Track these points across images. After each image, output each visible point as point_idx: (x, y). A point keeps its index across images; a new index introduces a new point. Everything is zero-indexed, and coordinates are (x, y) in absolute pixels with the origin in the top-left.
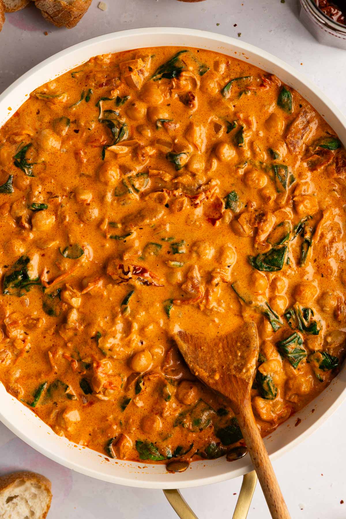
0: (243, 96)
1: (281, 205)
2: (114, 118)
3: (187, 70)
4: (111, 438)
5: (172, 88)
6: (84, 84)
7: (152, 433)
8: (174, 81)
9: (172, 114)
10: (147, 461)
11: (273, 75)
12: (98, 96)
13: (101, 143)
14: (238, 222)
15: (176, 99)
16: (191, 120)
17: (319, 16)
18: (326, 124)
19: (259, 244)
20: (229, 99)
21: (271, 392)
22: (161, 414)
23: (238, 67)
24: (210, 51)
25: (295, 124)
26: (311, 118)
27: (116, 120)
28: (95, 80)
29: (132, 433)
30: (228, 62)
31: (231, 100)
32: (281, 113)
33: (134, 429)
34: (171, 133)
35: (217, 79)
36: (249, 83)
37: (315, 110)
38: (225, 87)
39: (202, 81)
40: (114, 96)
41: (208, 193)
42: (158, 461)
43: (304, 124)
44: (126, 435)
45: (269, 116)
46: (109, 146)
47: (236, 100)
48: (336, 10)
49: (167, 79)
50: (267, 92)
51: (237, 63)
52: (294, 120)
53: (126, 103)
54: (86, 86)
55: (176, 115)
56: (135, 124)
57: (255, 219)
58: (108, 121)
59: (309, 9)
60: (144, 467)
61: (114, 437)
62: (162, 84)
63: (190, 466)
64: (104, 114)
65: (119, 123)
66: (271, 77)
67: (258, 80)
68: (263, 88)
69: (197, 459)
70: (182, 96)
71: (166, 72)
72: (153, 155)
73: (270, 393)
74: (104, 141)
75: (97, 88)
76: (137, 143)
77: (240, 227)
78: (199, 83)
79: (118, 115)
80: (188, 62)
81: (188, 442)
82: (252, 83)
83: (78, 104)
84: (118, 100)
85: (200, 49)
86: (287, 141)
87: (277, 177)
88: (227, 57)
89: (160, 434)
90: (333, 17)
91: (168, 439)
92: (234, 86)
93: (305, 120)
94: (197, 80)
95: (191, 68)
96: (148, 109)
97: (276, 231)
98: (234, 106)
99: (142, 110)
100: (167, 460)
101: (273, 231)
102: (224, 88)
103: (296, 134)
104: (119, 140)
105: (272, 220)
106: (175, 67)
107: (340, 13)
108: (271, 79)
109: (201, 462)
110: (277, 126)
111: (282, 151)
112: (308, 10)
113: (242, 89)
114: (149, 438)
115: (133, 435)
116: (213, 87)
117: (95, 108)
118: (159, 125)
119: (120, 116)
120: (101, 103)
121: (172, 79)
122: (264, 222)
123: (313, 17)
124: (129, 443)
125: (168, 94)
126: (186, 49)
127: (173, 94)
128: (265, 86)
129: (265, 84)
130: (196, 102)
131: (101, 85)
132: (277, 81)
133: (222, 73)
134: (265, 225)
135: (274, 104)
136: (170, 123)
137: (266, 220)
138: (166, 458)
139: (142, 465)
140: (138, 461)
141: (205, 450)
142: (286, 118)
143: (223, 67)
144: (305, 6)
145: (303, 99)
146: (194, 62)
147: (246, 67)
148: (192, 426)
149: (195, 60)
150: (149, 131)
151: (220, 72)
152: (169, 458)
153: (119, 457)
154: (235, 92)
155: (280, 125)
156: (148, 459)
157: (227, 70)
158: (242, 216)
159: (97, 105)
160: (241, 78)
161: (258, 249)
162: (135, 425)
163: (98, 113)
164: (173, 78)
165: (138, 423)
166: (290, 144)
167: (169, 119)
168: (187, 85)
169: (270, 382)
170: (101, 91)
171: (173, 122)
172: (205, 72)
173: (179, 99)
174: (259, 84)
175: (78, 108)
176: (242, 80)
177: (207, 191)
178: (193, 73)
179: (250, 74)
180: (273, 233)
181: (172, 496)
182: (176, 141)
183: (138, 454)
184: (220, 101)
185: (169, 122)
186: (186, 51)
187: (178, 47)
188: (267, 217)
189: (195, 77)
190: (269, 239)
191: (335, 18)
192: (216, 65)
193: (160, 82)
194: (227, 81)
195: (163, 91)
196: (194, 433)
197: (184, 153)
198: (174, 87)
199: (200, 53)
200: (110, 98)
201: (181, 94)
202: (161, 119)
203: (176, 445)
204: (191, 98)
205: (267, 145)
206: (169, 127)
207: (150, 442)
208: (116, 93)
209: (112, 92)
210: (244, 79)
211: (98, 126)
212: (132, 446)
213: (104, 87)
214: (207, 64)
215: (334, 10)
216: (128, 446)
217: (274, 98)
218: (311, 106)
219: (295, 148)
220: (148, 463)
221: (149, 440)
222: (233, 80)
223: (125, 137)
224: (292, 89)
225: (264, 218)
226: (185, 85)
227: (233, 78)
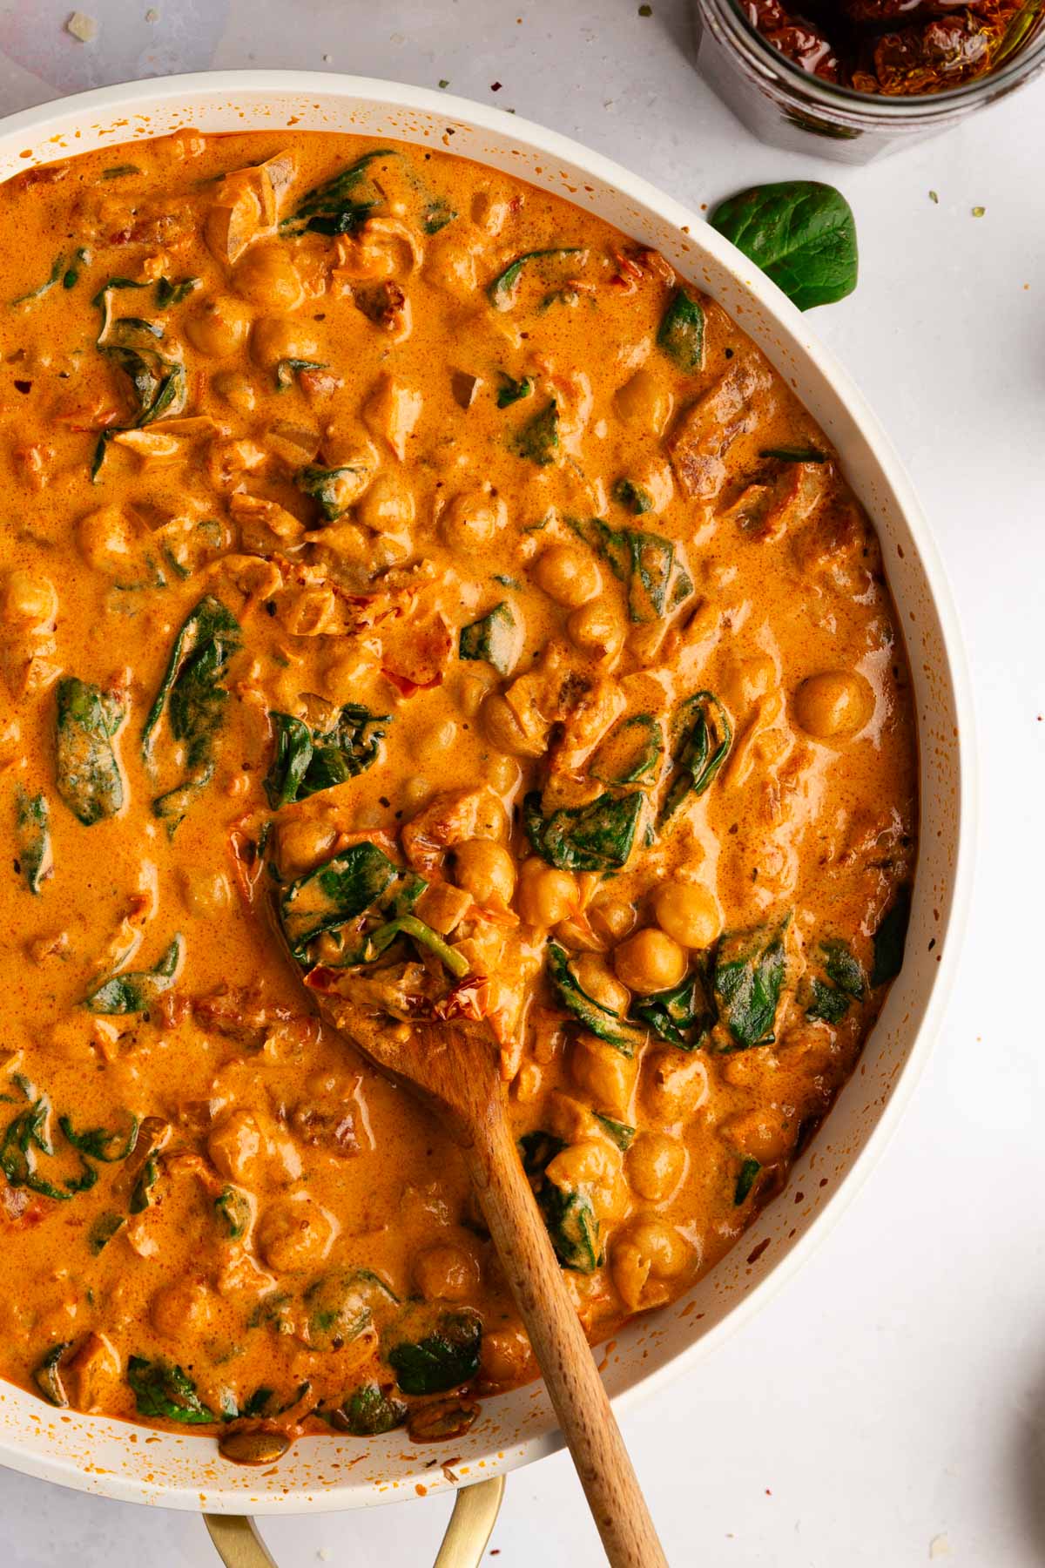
0: (554, 309)
1: (645, 660)
2: (148, 343)
3: (386, 215)
4: (60, 1341)
5: (334, 265)
6: (63, 229)
7: (182, 1339)
8: (343, 242)
9: (329, 348)
10: (159, 1421)
11: (653, 251)
12: (105, 272)
13: (95, 419)
14: (505, 700)
15: (346, 300)
16: (386, 367)
17: (757, 58)
18: (806, 414)
19: (565, 777)
20: (511, 312)
21: (588, 1247)
22: (214, 1282)
23: (547, 217)
24: (464, 161)
25: (706, 407)
26: (757, 392)
27: (151, 350)
28: (100, 221)
29: (120, 1333)
30: (517, 200)
31: (516, 316)
32: (666, 368)
33: (128, 1320)
34: (320, 405)
35: (478, 249)
36: (575, 268)
37: (772, 370)
38: (502, 274)
39: (431, 250)
40: (151, 277)
41: (404, 598)
42: (194, 1426)
43: (735, 411)
44: (103, 1336)
45: (626, 378)
46: (121, 430)
47: (529, 319)
48: (812, 39)
49: (322, 236)
50: (631, 302)
51: (544, 203)
52: (704, 394)
53: (188, 299)
54: (70, 236)
55: (339, 351)
56: (208, 367)
57: (561, 698)
58: (127, 352)
59: (726, 35)
60: (149, 1440)
61: (68, 1339)
62: (304, 249)
63: (292, 1449)
64: (116, 329)
65: (160, 363)
66: (645, 257)
67: (606, 262)
68: (618, 288)
69: (315, 1431)
70: (364, 294)
71: (320, 213)
72: (258, 469)
73: (583, 1250)
74: (107, 413)
75: (104, 246)
76: (209, 427)
77: (508, 715)
78: (419, 257)
79: (159, 335)
80: (392, 188)
81: (292, 1378)
82: (585, 271)
83: (40, 296)
84: (163, 291)
85: (435, 152)
86: (675, 457)
87: (638, 574)
88: (516, 182)
89: (208, 1344)
90: (803, 60)
91: (230, 1363)
92: (529, 277)
93: (737, 398)
94: (414, 246)
95: (399, 208)
96: (256, 325)
97: (620, 739)
98: (524, 336)
99: (235, 323)
100: (220, 1428)
101: (609, 740)
102: (498, 280)
103: (704, 438)
104: (154, 417)
105: (613, 704)
106: (348, 201)
107: (825, 47)
108: (644, 264)
109: (326, 1439)
110: (649, 411)
111: (658, 488)
112: (723, 39)
113: (553, 287)
114: (172, 1352)
115: (124, 1337)
116: (463, 272)
117: (89, 313)
118: (285, 377)
119: (165, 342)
120: (109, 296)
121: (336, 238)
122: (586, 709)
123: (740, 61)
124: (109, 1363)
125: (323, 281)
126: (390, 148)
127: (336, 285)
128: (624, 284)
129: (625, 277)
130: (406, 314)
131: (119, 238)
132: (666, 270)
133: (494, 231)
134: (590, 720)
135: (647, 343)
136: (320, 375)
137: (595, 704)
138: (218, 1419)
139: (143, 1432)
140: (132, 1419)
141: (344, 1406)
142: (681, 387)
143: (499, 213)
144: (716, 27)
145: (739, 333)
146: (410, 190)
147: (573, 221)
148: (311, 1330)
149: (415, 186)
150: (251, 391)
151: (490, 228)
152: (228, 1419)
153: (75, 1404)
154: (532, 294)
155: (659, 409)
156: (161, 1415)
157: (512, 224)
158: (518, 681)
159: (98, 302)
160: (554, 251)
161: (560, 792)
162: (132, 1308)
163: (96, 327)
164: (340, 233)
165: (142, 1302)
166: (685, 466)
167: (318, 360)
168: (382, 260)
169: (585, 1216)
170: (112, 258)
171: (327, 370)
172: (442, 225)
173: (352, 301)
174: (608, 276)
175: (40, 304)
176: (555, 259)
177: (401, 590)
178: (405, 225)
179: (582, 241)
180: (610, 748)
181: (231, 1538)
182: (332, 429)
183: (132, 1398)
184: (481, 316)
185: (316, 371)
186: (390, 152)
187: (366, 139)
188: (595, 695)
189: (411, 238)
190: (596, 764)
191: (809, 63)
192: (480, 204)
193: (299, 242)
194: (508, 256)
195: (307, 274)
196: (315, 1354)
197: (352, 470)
198: (342, 262)
199: (431, 163)
200: (139, 280)
201: (361, 285)
202: (291, 360)
203: (254, 1383)
204: (394, 300)
205: (615, 467)
206: (317, 387)
207: (174, 1364)
208: (159, 269)
209: (146, 264)
210: (563, 255)
211: (93, 365)
212: (119, 1371)
213: (126, 244)
214: (453, 201)
215: (807, 39)
216: (107, 1373)
217: (648, 323)
218: (763, 356)
219: (696, 482)
220: (160, 1428)
221: (169, 1357)
222: (527, 255)
223: (176, 407)
224: (706, 299)
225: (589, 697)
226: (378, 260)
227: (529, 251)
